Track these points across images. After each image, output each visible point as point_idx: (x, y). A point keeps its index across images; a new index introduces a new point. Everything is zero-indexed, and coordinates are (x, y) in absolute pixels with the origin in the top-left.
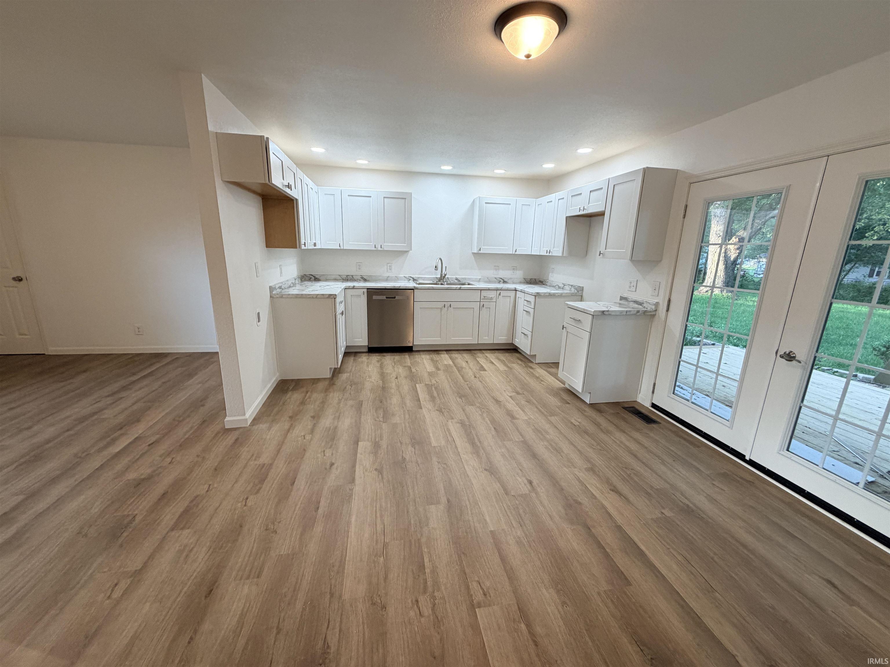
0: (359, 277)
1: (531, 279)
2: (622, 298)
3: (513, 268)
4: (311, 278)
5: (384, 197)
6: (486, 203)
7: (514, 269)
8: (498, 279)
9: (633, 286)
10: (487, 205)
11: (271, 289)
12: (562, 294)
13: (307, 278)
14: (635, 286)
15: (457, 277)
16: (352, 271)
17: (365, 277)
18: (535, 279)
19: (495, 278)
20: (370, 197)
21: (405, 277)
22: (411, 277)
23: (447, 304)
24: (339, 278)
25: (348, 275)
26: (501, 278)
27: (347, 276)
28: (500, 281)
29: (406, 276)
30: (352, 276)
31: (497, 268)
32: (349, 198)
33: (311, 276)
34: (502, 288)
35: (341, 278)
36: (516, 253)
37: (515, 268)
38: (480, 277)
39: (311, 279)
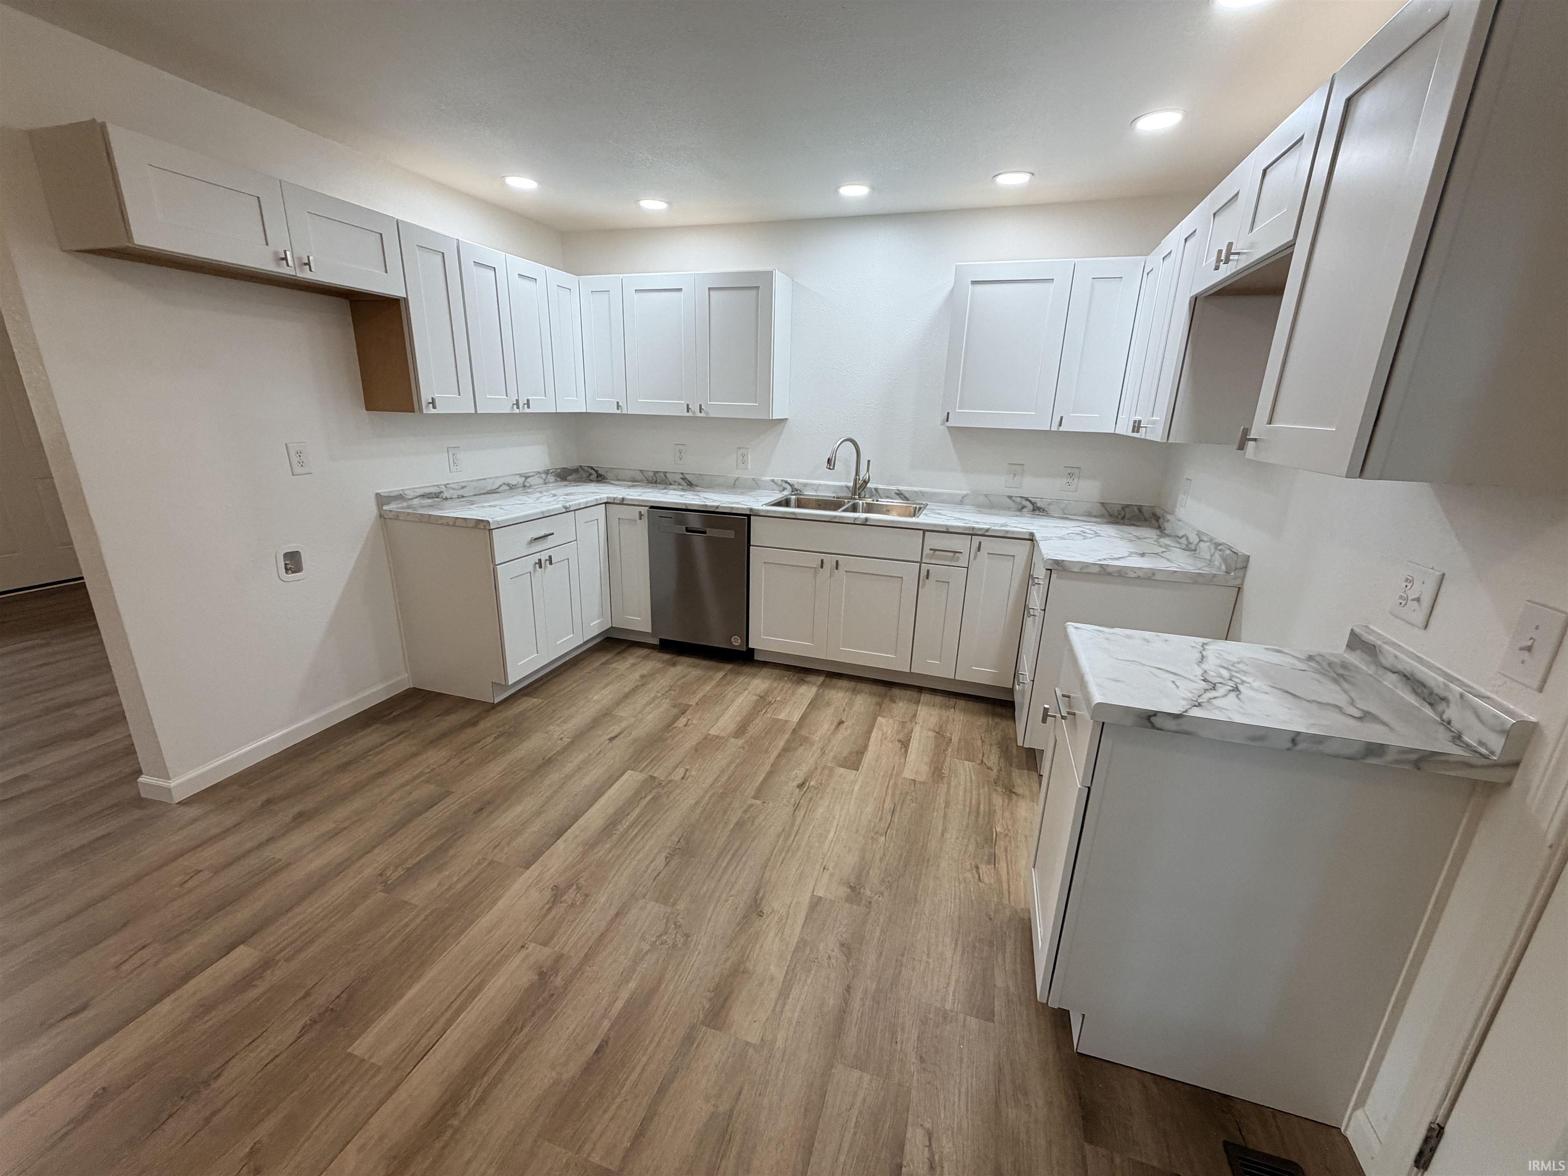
0: (678, 477)
1: (1125, 507)
2: (1356, 642)
3: (1069, 470)
4: (591, 474)
5: (709, 289)
6: (974, 283)
7: (1070, 475)
8: (1019, 500)
9: (1418, 600)
10: (979, 287)
11: (381, 500)
12: (1153, 572)
13: (585, 475)
14: (1426, 601)
15: (900, 488)
16: (665, 462)
17: (689, 478)
18: (1140, 508)
19: (1010, 497)
20: (680, 290)
21: (773, 481)
22: (786, 482)
23: (829, 560)
24: (639, 476)
25: (658, 472)
26: (1027, 499)
27: (655, 473)
28: (1023, 507)
29: (776, 479)
30: (665, 473)
31: (1017, 469)
32: (637, 296)
33: (592, 471)
34: (988, 530)
35: (644, 479)
36: (1061, 429)
37: (1076, 471)
38: (965, 492)
39: (592, 477)
